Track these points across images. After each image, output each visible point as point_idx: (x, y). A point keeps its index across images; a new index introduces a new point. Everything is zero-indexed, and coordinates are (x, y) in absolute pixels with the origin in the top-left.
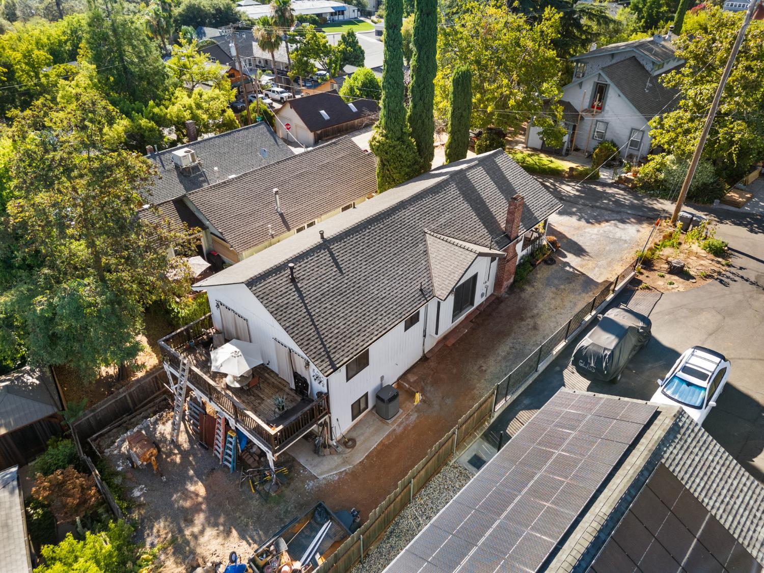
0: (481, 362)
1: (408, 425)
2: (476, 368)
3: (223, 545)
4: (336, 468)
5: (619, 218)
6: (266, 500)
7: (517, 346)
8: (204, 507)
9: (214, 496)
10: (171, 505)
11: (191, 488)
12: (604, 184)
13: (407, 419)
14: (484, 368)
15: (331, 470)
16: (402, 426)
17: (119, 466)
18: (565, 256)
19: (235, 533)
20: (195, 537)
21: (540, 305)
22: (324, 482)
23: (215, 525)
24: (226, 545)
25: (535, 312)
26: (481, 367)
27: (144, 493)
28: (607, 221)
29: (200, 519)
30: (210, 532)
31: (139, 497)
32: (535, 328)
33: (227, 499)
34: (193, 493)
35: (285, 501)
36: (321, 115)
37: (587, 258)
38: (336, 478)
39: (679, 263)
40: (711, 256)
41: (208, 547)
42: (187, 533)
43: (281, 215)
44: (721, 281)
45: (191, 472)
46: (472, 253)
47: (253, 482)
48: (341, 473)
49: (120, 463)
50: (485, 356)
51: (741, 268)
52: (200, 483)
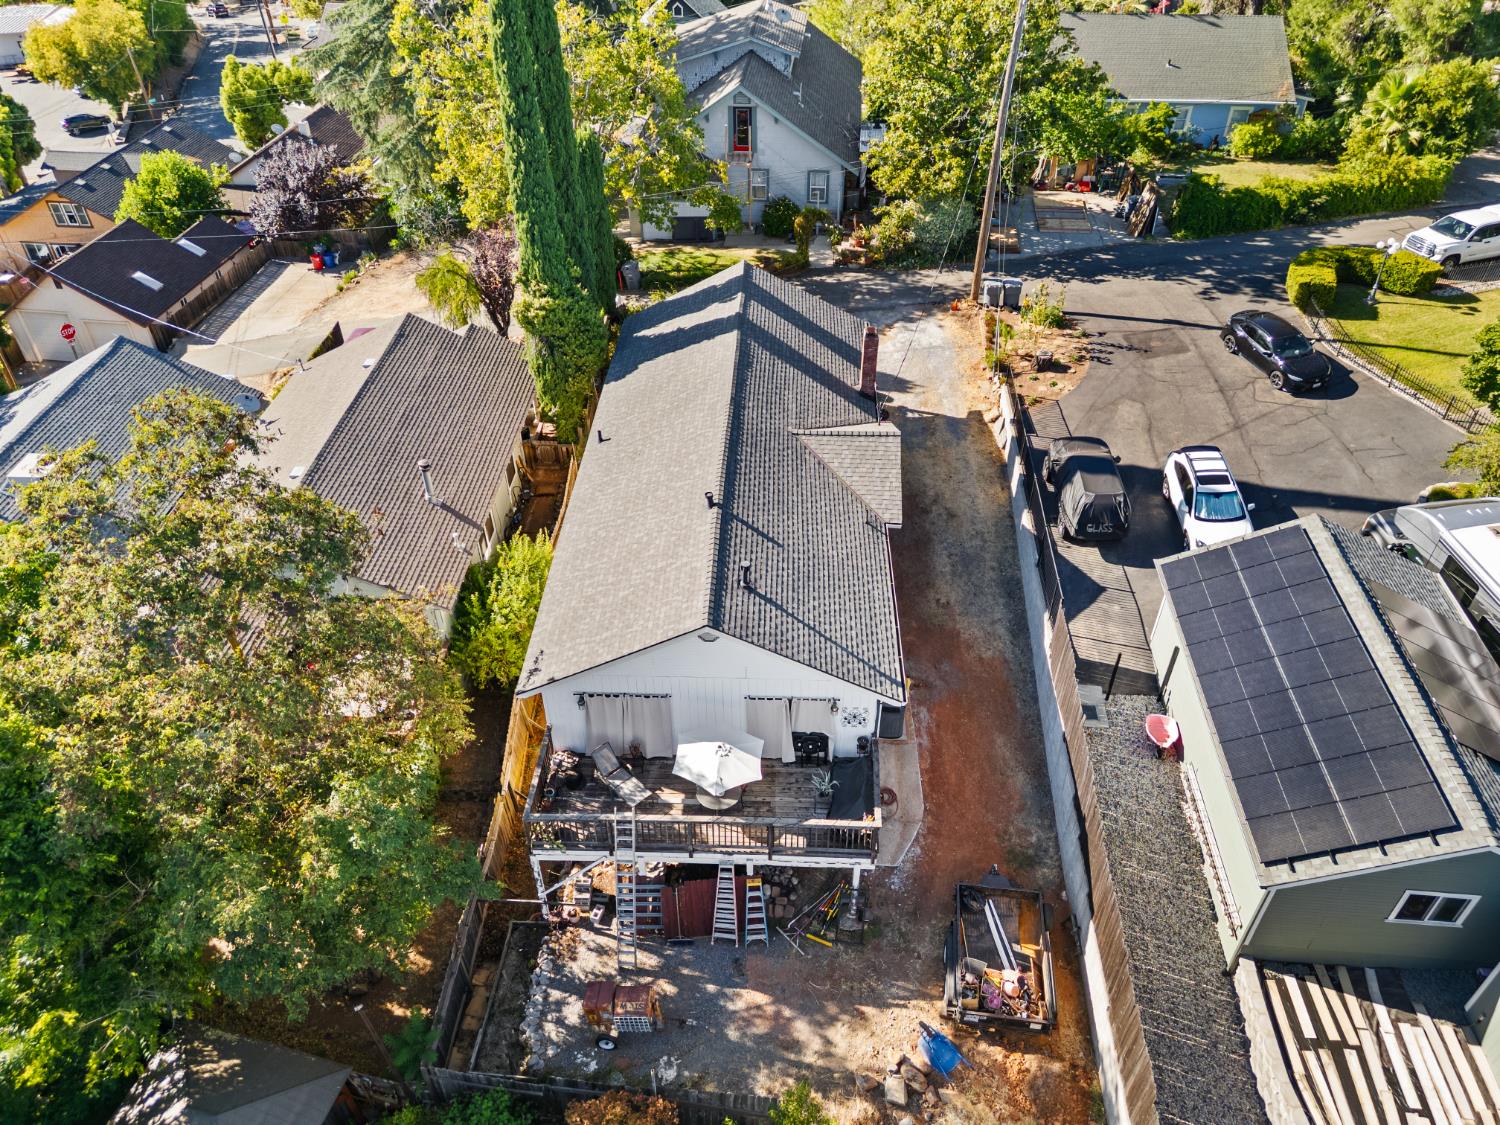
0: (931, 595)
1: (929, 728)
2: (934, 605)
3: (873, 1034)
4: (903, 837)
5: (899, 316)
6: (861, 943)
7: (953, 551)
8: (787, 1012)
9: (784, 991)
10: (738, 1047)
11: (738, 1005)
12: (829, 271)
13: (919, 721)
14: (943, 601)
15: (900, 847)
16: (923, 732)
17: (587, 1065)
18: (891, 400)
19: (869, 1010)
20: (827, 1055)
21: (928, 481)
22: (908, 865)
23: (832, 1020)
24: (878, 1032)
25: (931, 493)
26: (938, 601)
27: (678, 1066)
28: (890, 326)
29: (802, 1029)
30: (838, 1033)
31: (679, 1075)
32: (952, 515)
33: (807, 980)
34: (748, 1009)
35: (887, 925)
36: (138, 284)
37: (918, 390)
38: (918, 850)
39: (1045, 353)
40: (1056, 331)
41: (860, 1053)
42: (809, 1058)
43: (444, 506)
44: (1099, 360)
45: (711, 988)
46: (890, 439)
47: (816, 934)
48: (916, 840)
49: (580, 1058)
50: (929, 584)
51: (1101, 334)
52: (743, 992)
